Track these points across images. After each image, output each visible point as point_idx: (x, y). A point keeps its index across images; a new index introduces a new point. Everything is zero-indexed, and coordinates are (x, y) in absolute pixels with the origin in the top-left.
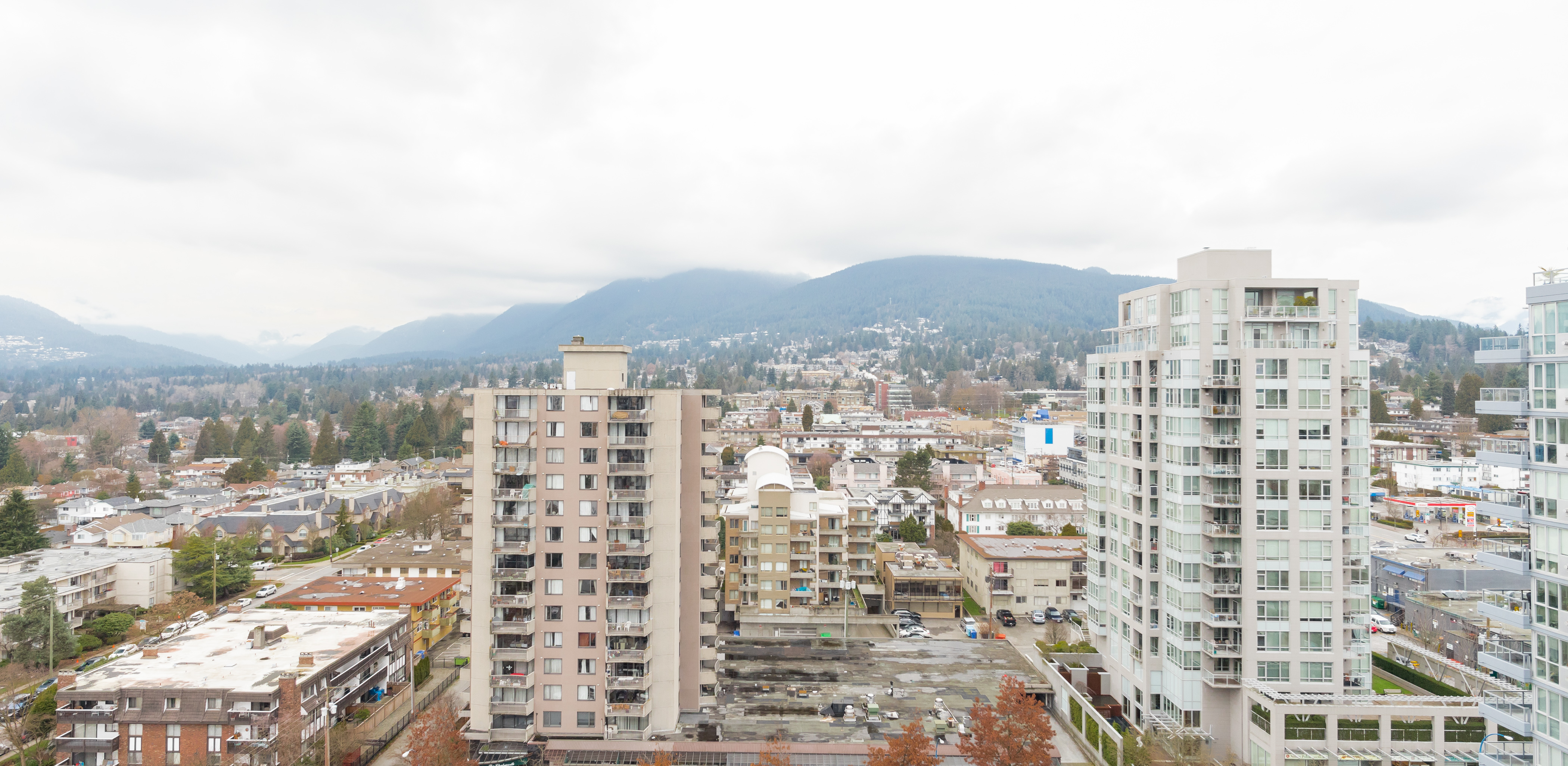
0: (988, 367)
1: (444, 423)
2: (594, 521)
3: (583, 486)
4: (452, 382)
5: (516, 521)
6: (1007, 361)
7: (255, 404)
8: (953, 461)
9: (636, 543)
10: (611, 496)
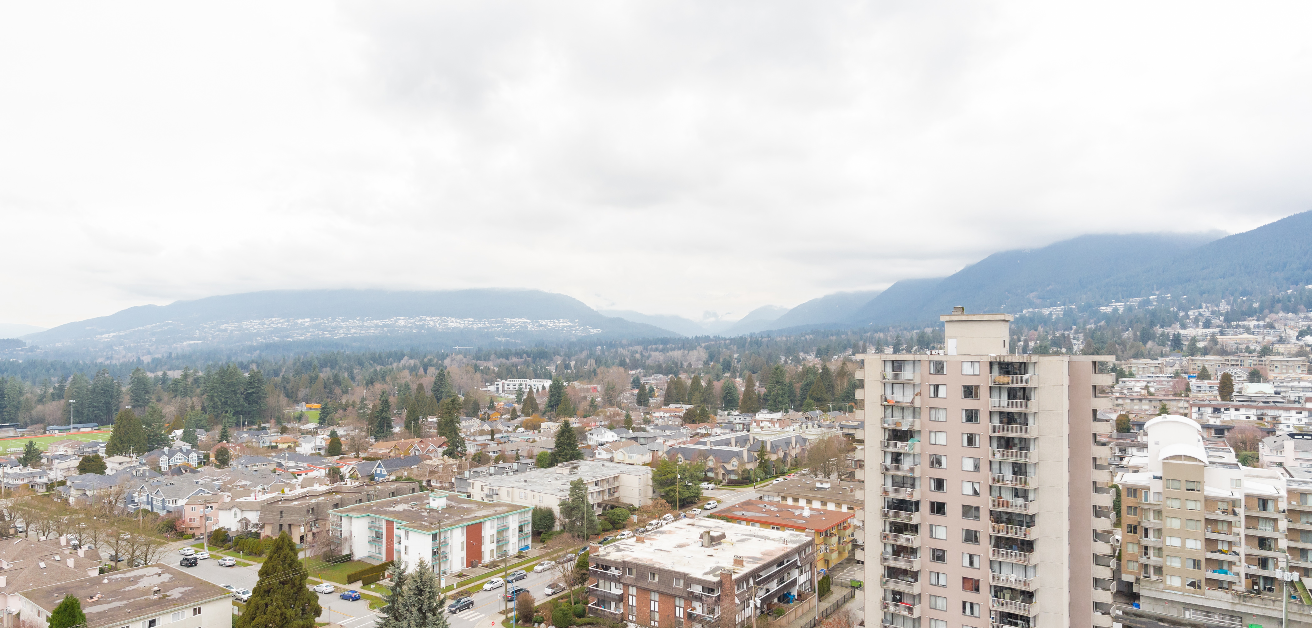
1: (839, 383)
2: (976, 477)
3: (966, 443)
4: (845, 348)
5: (903, 470)
7: (701, 366)
9: (1020, 501)
10: (993, 455)
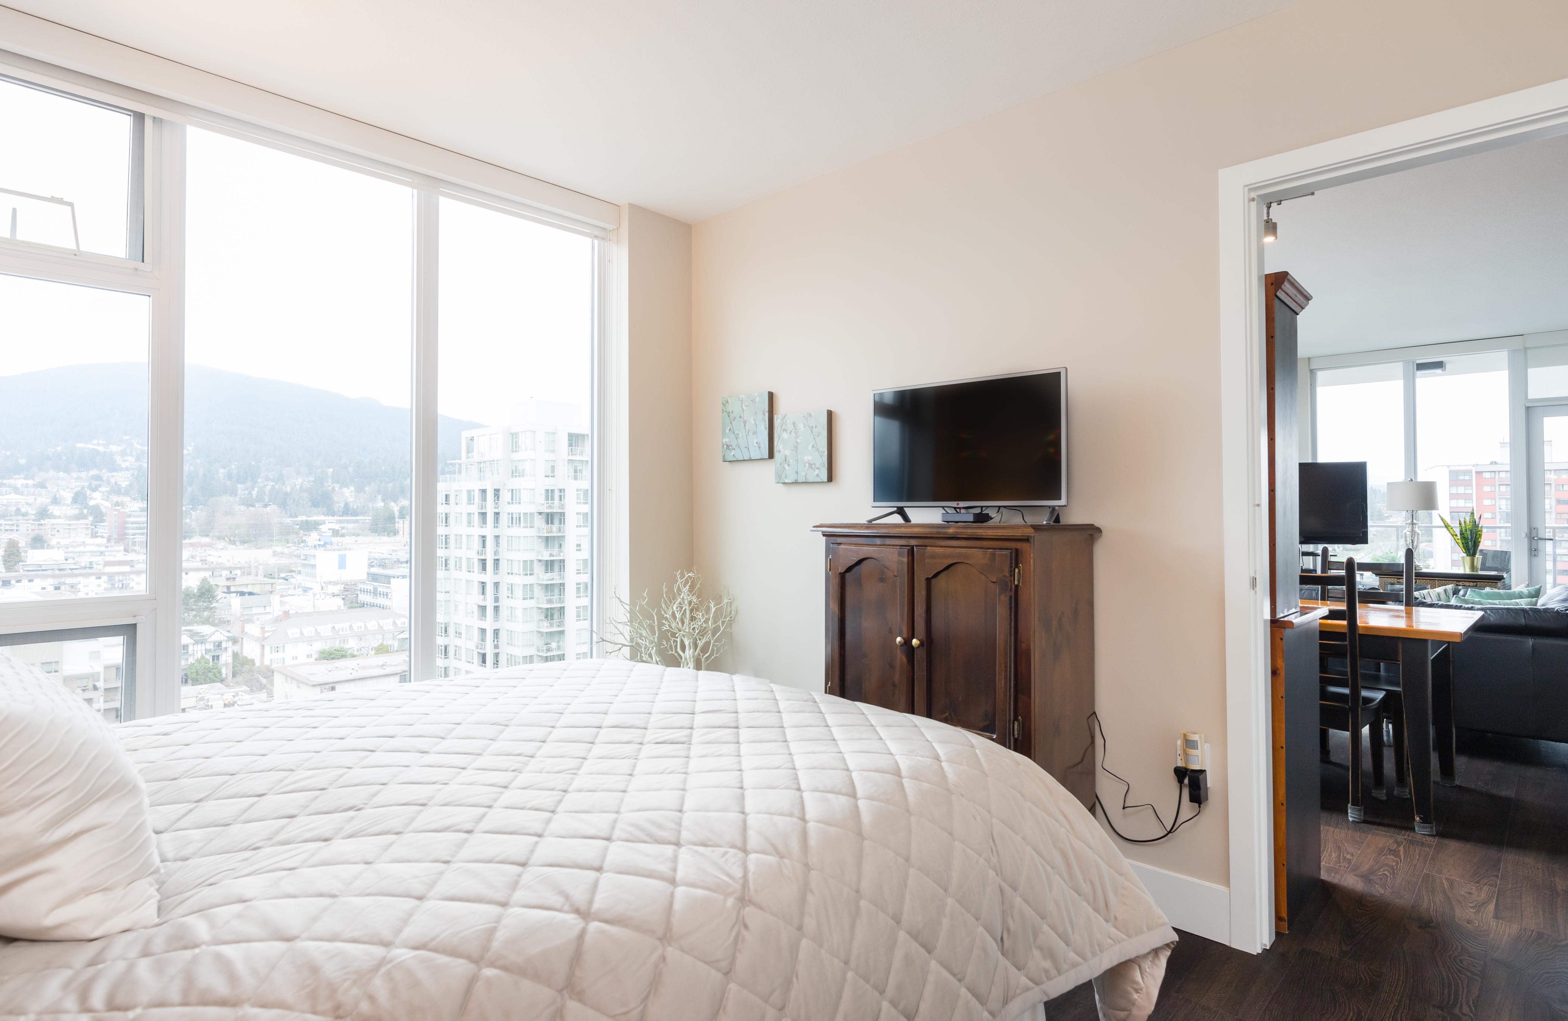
0: (254, 493)
6: (277, 487)
8: (242, 594)
